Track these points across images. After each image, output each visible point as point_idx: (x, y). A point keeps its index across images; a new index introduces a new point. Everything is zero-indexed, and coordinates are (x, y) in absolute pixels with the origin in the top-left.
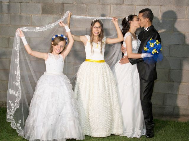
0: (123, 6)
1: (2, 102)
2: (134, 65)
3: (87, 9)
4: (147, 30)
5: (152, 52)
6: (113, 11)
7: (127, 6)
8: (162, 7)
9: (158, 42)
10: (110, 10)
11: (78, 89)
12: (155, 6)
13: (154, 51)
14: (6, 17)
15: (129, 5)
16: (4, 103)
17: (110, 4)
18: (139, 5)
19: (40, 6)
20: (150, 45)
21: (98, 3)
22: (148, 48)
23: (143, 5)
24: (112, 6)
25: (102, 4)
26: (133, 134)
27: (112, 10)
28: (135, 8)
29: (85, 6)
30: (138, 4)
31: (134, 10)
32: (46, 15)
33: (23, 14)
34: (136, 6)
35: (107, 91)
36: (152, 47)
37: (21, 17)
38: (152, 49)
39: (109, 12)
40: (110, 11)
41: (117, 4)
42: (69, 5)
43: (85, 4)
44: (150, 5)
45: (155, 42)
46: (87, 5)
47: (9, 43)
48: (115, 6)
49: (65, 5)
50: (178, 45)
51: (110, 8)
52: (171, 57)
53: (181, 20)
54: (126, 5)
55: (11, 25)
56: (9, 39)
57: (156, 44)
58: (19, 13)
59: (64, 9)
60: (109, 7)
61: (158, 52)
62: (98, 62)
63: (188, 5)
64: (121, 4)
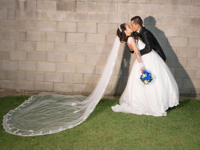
1: (21, 90)
3: (97, 6)
6: (120, 8)
12: (155, 4)
14: (22, 13)
15: (133, 3)
16: (23, 91)
17: (117, 2)
18: (142, 3)
19: (55, 3)
21: (107, 1)
23: (145, 3)
24: (119, 4)
25: (111, 2)
28: (139, 5)
29: (96, 3)
31: (138, 7)
32: (60, 11)
33: (39, 11)
34: (140, 4)
37: (37, 13)
39: (116, 9)
40: (118, 8)
41: (123, 2)
42: (81, 2)
43: (95, 2)
44: (151, 4)
46: (97, 3)
47: (26, 37)
48: (121, 4)
49: (77, 2)
50: (174, 37)
53: (177, 16)
54: (131, 3)
55: (27, 21)
56: (26, 32)
58: (35, 10)
59: (76, 6)
60: (116, 4)
63: (182, 4)
64: (126, 2)
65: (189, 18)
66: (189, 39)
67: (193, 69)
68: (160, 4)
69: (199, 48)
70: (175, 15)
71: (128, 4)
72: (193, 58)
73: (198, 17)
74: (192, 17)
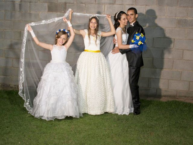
0: (115, 6)
1: (15, 85)
2: (123, 55)
3: (85, 7)
4: (133, 26)
5: (139, 44)
6: (107, 10)
7: (118, 5)
8: (147, 7)
9: (142, 35)
10: (105, 8)
11: (78, 75)
12: (141, 5)
13: (140, 43)
14: (18, 14)
15: (120, 4)
16: (16, 86)
17: (104, 3)
18: (128, 5)
19: (46, 5)
20: (136, 38)
21: (94, 3)
22: (134, 40)
24: (106, 5)
25: (98, 4)
26: (123, 111)
27: (106, 9)
29: (84, 5)
30: (127, 4)
31: (124, 8)
32: (51, 13)
33: (32, 12)
34: (126, 6)
35: (102, 76)
36: (138, 39)
37: (30, 14)
38: (138, 41)
39: (103, 10)
41: (110, 4)
42: (70, 4)
43: (84, 4)
44: (137, 5)
45: (140, 35)
46: (85, 5)
47: (20, 37)
48: (108, 5)
49: (67, 4)
50: (160, 38)
51: (105, 7)
52: (154, 48)
53: (163, 17)
55: (22, 21)
56: (20, 32)
57: (141, 36)
58: (29, 11)
59: (66, 8)
60: (103, 6)
61: (143, 44)
62: (94, 52)
63: (168, 5)
64: (113, 4)
65: (175, 19)
66: (175, 40)
67: (179, 71)
68: (146, 5)
69: (185, 50)
70: (160, 16)
71: (114, 5)
72: (179, 60)
73: (184, 18)
74: (178, 18)
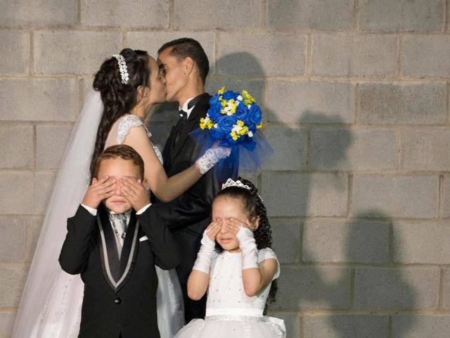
0: (80, 34)
6: (43, 54)
7: (92, 34)
8: (223, 35)
10: (32, 48)
12: (196, 31)
15: (101, 29)
17: (29, 25)
18: (138, 29)
23: (153, 29)
24: (37, 34)
27: (37, 51)
28: (124, 39)
30: (134, 25)
34: (129, 33)
39: (26, 56)
41: (55, 27)
44: (177, 29)
48: (48, 33)
50: (288, 172)
51: (32, 44)
53: (293, 80)
54: (89, 28)
60: (25, 37)
63: (313, 26)
64: (70, 27)
65: (349, 86)
67: (381, 314)
68: (218, 29)
70: (285, 76)
71: (76, 32)
72: (375, 265)
73: (385, 82)
74: (361, 82)
